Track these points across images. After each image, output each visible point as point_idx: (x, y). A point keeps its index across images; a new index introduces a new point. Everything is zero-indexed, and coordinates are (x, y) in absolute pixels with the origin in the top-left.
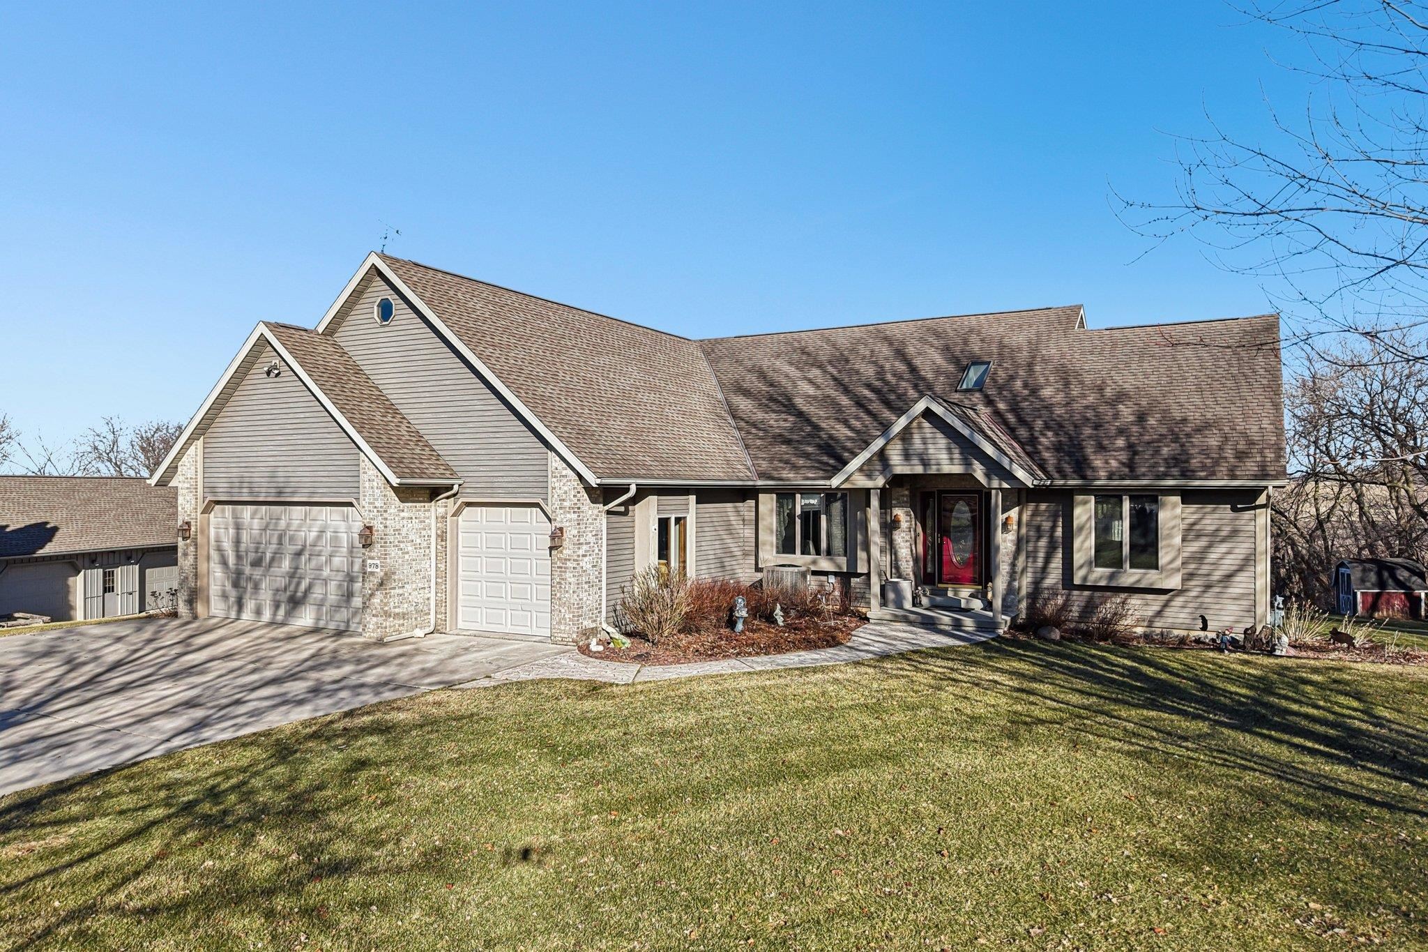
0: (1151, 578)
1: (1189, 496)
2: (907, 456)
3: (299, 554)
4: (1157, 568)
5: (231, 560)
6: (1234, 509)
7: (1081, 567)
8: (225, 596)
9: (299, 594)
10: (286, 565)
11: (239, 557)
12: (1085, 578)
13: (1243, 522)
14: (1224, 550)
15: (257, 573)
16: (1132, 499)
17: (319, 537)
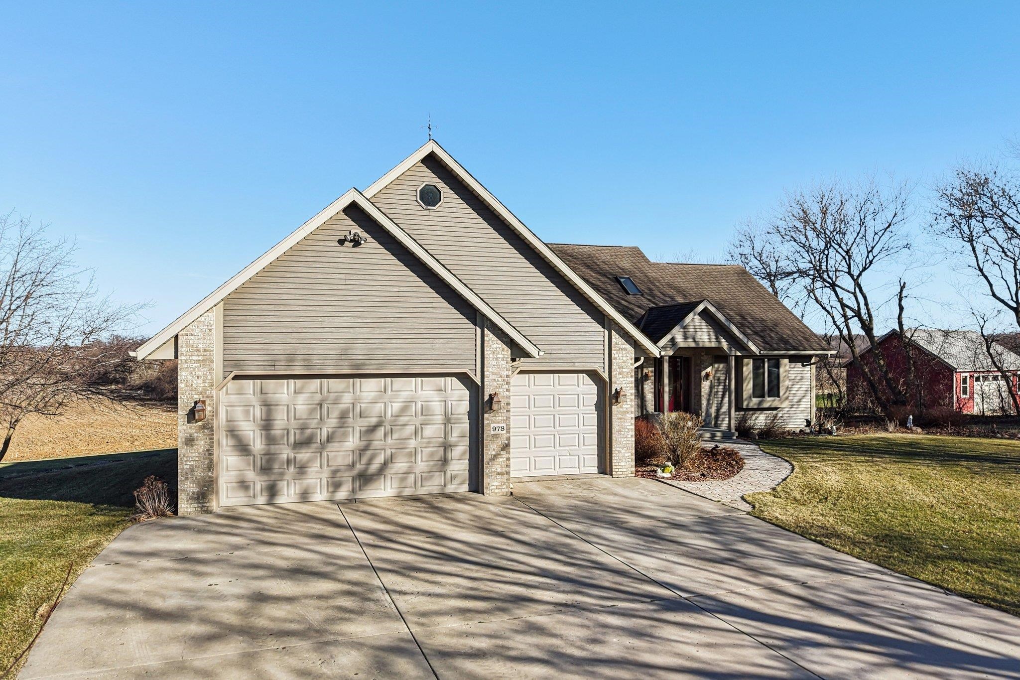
0: (776, 402)
1: (793, 359)
2: (686, 337)
4: (779, 396)
5: (258, 445)
6: (803, 366)
7: (745, 400)
8: (244, 485)
9: (374, 468)
11: (270, 440)
12: (748, 405)
13: (805, 372)
14: (799, 386)
15: (303, 455)
16: (769, 360)
17: (404, 410)
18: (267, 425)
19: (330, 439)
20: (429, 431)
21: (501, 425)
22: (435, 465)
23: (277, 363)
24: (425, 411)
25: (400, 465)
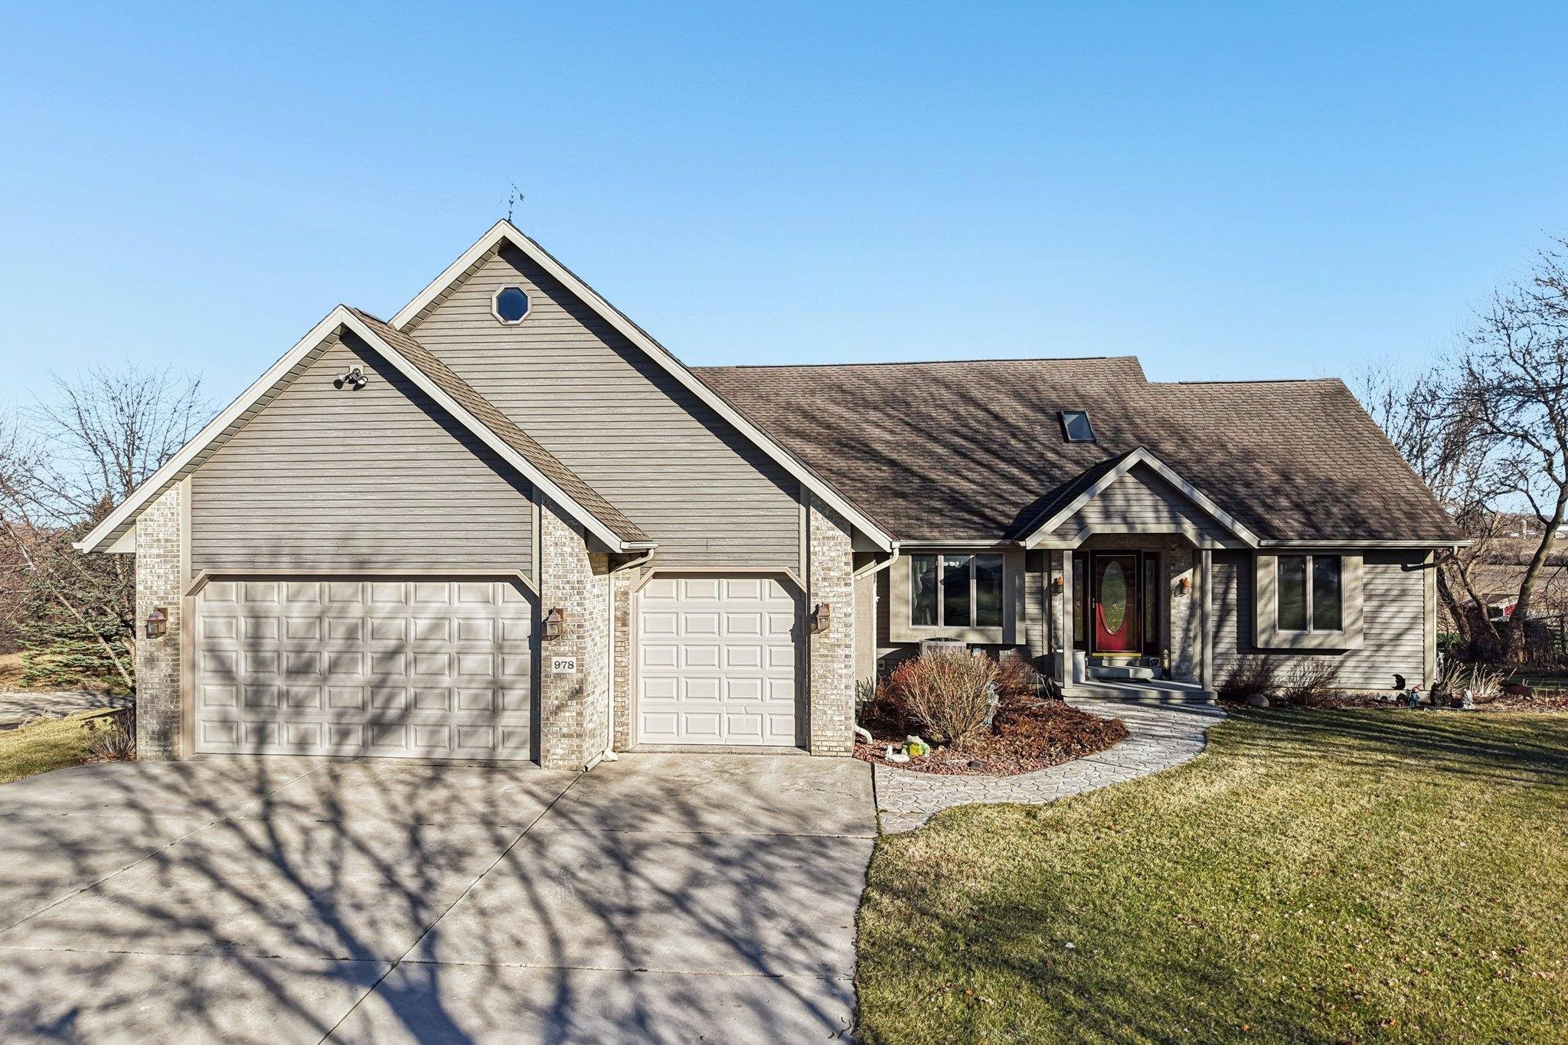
0: (1334, 639)
1: (1373, 556)
3: (391, 655)
4: (1339, 628)
5: (243, 669)
6: (1405, 569)
7: (1263, 631)
8: (226, 724)
9: (392, 713)
10: (364, 672)
11: (259, 664)
12: (1267, 642)
13: (1412, 582)
15: (301, 687)
16: (1316, 559)
17: (435, 628)
18: (255, 642)
19: (333, 667)
20: (470, 663)
21: (568, 659)
22: (478, 716)
23: (258, 559)
24: (467, 633)
25: (430, 711)
